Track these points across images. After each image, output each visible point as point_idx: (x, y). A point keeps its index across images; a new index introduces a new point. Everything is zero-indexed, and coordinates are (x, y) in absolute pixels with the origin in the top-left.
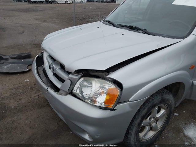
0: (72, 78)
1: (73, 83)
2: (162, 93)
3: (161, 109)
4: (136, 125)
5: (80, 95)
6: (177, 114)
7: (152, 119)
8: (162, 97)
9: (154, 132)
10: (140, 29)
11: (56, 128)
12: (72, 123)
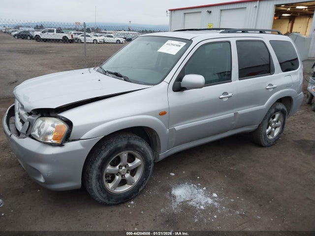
0: (31, 119)
1: (31, 125)
2: (129, 138)
3: (136, 159)
4: (97, 168)
5: (38, 136)
6: (173, 174)
7: (124, 168)
8: (128, 142)
9: (130, 186)
10: (121, 76)
11: (22, 187)
12: (30, 166)
